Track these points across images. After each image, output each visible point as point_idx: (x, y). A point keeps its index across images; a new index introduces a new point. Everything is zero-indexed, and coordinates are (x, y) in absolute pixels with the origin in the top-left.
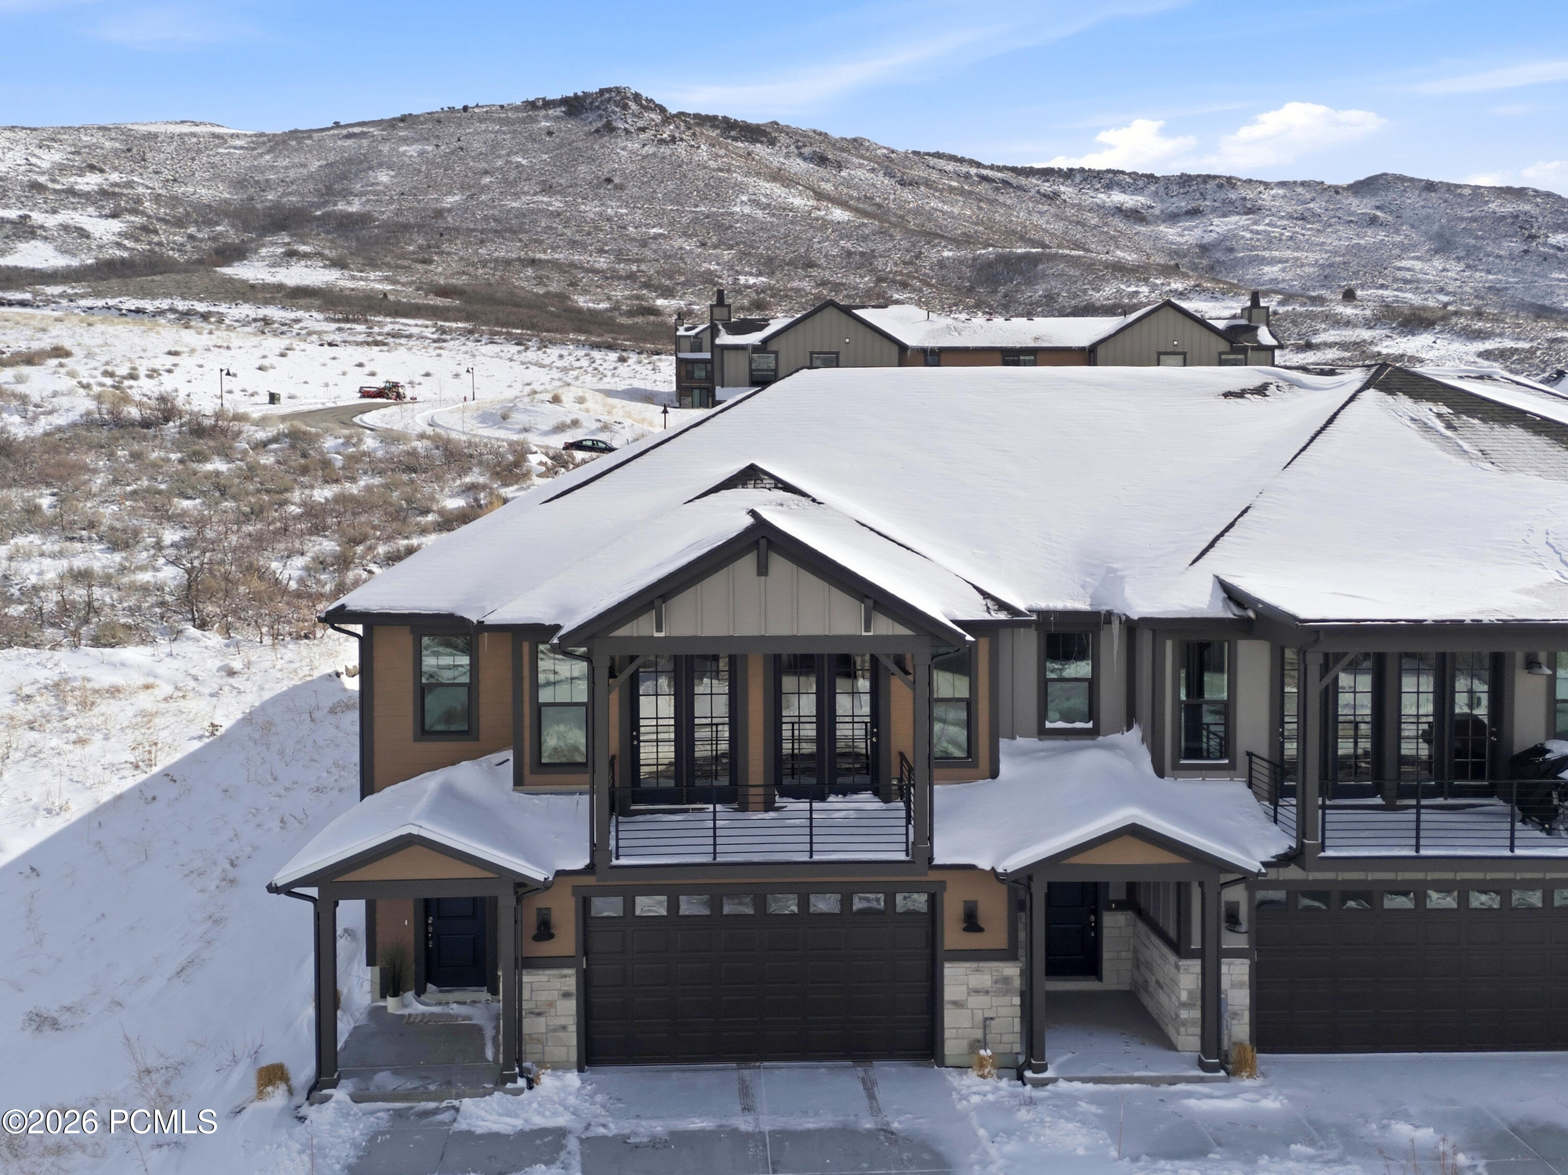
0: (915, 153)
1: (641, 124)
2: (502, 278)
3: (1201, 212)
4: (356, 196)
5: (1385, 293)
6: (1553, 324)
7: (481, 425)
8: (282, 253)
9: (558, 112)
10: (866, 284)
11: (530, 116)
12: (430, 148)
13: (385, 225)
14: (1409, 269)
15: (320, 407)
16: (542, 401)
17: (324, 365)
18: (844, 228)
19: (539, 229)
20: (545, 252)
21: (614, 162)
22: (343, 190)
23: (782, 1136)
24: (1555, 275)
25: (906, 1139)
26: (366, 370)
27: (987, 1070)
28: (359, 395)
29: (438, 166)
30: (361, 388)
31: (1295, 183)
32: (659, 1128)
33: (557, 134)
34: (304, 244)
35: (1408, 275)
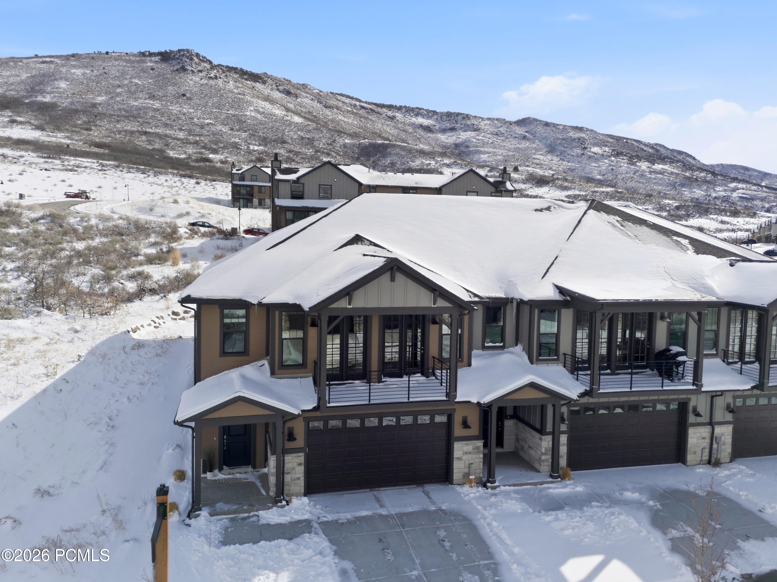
0: (332, 93)
1: (200, 68)
2: (129, 140)
3: (455, 129)
4: (48, 93)
5: (529, 169)
6: (593, 185)
7: (139, 213)
8: (8, 121)
9: (157, 59)
10: (310, 153)
11: (142, 59)
12: (88, 72)
13: (64, 109)
14: (538, 159)
15: (47, 201)
16: (169, 202)
17: (44, 180)
18: (299, 126)
19: (148, 117)
20: (152, 128)
21: (186, 86)
22: (41, 90)
23: (400, 515)
24: (593, 164)
25: (449, 512)
26: (67, 183)
27: (473, 484)
28: (65, 196)
29: (93, 81)
30: (66, 193)
31: (494, 119)
32: (349, 516)
33: (156, 69)
34: (20, 117)
35: (538, 162)
